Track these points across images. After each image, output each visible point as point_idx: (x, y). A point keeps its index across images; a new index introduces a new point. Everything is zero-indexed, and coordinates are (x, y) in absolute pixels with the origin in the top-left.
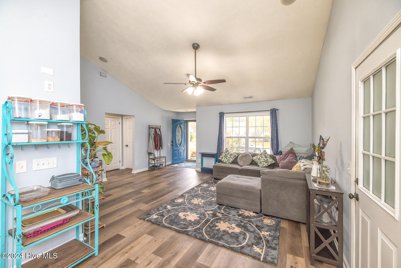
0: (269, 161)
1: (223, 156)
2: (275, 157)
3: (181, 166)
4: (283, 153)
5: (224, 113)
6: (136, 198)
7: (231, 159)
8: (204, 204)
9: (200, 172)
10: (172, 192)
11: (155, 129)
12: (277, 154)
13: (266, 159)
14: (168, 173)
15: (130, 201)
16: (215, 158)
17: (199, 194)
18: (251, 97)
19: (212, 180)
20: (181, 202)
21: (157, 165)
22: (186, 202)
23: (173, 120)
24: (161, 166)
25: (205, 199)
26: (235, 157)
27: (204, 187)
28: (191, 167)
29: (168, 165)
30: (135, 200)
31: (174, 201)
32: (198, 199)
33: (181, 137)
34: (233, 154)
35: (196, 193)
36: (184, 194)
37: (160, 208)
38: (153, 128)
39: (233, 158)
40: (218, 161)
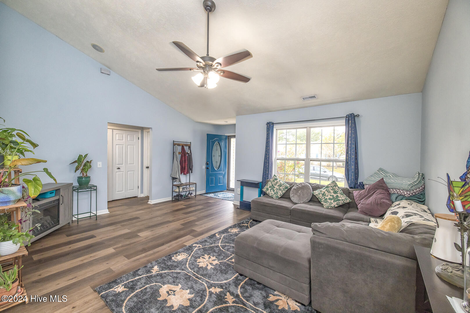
0: (340, 198)
1: (268, 187)
2: (351, 192)
3: (217, 197)
4: (365, 187)
5: (273, 124)
6: (122, 246)
7: (280, 191)
8: (215, 269)
9: (239, 207)
10: (180, 239)
11: (183, 147)
12: (355, 188)
13: (335, 195)
14: (194, 206)
15: (111, 250)
16: (259, 189)
17: (217, 247)
18: (314, 97)
19: (249, 222)
20: (180, 260)
21: (183, 194)
22: (188, 260)
23: (208, 135)
24: (189, 196)
25: (222, 257)
26: (287, 189)
27: (232, 233)
28: (230, 199)
29: (200, 195)
30: (117, 250)
31: (171, 258)
32: (211, 257)
33: (220, 158)
34: (283, 184)
35: (214, 245)
36: (194, 245)
37: (140, 271)
38: (180, 145)
39: (283, 190)
40: (263, 193)
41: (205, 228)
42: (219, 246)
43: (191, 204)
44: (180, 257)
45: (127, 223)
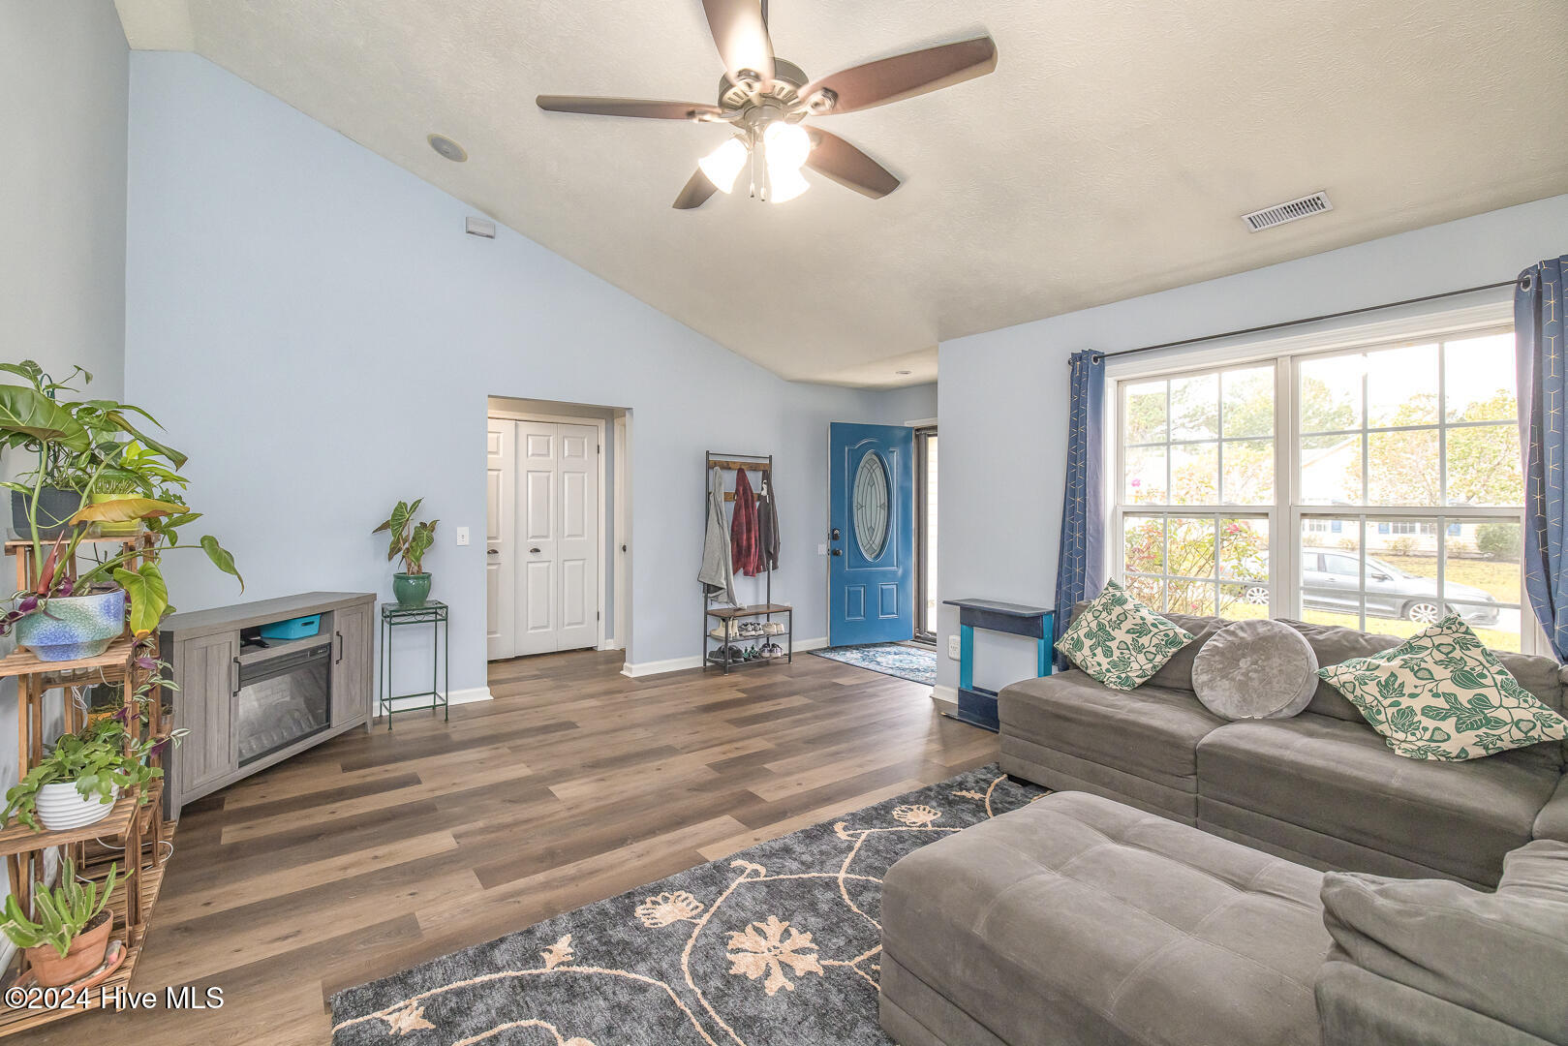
0: (1501, 714)
1: (1082, 633)
3: (872, 666)
5: (1100, 357)
6: (485, 830)
7: (1141, 657)
8: (797, 999)
9: (955, 713)
10: (690, 829)
11: (741, 472)
13: (1465, 696)
14: (775, 696)
16: (1042, 641)
17: (830, 885)
18: (1314, 204)
19: (989, 783)
20: (664, 924)
21: (742, 646)
22: (696, 932)
23: (835, 427)
24: (766, 654)
25: (842, 944)
26: (1174, 650)
27: (904, 828)
28: (921, 676)
29: (809, 652)
30: (463, 841)
31: (629, 911)
32: (794, 931)
33: (883, 514)
34: (1154, 625)
35: (816, 875)
36: (735, 864)
37: (503, 947)
38: (730, 468)
39: (1153, 650)
40: (1057, 661)
41: (800, 790)
42: (840, 882)
43: (770, 686)
44: (666, 912)
45: (530, 740)
